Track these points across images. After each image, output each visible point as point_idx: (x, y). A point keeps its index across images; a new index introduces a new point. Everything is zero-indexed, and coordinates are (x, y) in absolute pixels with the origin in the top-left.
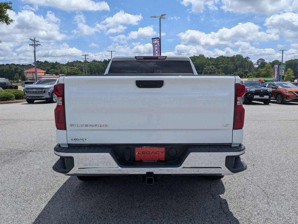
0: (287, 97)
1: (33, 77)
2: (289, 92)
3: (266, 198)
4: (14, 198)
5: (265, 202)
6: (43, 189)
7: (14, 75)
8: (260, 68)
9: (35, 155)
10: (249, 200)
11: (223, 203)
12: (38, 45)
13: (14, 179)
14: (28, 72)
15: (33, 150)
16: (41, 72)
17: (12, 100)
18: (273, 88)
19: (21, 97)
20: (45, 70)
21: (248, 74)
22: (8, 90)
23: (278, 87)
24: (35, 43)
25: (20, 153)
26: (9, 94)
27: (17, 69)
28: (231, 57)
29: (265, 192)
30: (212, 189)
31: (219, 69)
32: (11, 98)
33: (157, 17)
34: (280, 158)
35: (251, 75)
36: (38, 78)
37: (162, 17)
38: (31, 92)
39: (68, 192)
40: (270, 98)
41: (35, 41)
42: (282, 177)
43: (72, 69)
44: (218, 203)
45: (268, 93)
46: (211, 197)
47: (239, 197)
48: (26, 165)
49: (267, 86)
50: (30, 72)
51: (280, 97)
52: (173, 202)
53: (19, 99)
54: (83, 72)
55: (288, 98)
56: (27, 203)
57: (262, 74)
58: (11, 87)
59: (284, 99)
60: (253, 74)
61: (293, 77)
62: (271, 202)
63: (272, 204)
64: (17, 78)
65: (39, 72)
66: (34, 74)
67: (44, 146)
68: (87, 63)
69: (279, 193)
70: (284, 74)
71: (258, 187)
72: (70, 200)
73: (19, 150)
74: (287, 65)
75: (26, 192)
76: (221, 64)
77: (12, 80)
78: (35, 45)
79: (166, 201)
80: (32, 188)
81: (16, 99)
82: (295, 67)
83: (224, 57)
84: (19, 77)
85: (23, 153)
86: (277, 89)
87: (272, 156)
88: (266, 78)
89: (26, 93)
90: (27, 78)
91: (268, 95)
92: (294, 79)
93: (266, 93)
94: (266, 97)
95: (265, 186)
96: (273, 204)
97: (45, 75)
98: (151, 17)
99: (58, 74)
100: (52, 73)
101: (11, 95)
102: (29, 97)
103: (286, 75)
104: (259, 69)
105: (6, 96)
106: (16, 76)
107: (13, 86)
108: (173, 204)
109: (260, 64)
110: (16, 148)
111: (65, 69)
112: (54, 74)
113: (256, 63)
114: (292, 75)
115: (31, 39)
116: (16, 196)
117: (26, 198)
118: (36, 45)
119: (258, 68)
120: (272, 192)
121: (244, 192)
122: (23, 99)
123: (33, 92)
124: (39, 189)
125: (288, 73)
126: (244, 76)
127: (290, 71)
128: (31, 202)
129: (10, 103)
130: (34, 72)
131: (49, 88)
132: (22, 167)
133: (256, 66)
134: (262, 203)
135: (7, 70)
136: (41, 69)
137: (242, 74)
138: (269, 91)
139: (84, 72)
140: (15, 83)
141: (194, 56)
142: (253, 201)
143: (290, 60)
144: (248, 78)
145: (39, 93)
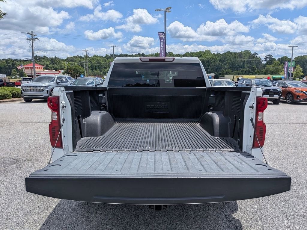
0: (297, 97)
1: (32, 73)
2: (299, 91)
3: (286, 221)
4: (5, 220)
5: (285, 225)
6: (37, 208)
7: (11, 71)
8: (268, 64)
9: (30, 165)
10: (267, 223)
11: (238, 226)
12: (36, 39)
13: (6, 195)
14: (26, 68)
15: (28, 159)
16: (40, 68)
17: (9, 99)
18: (283, 87)
19: (18, 95)
20: (43, 66)
21: (256, 71)
22: (4, 87)
23: (288, 87)
24: (32, 37)
25: (15, 163)
26: (5, 92)
27: (15, 65)
28: (238, 53)
29: (284, 212)
30: (225, 208)
31: (226, 65)
32: (7, 96)
33: (162, 10)
34: (296, 170)
35: (258, 72)
36: (37, 74)
37: (167, 10)
38: (28, 91)
39: (66, 212)
40: (279, 97)
41: (32, 35)
42: (301, 193)
43: (72, 64)
44: (233, 226)
45: (278, 92)
46: (225, 219)
47: (256, 219)
48: (20, 178)
49: (277, 84)
50: (28, 68)
51: (290, 97)
52: (183, 226)
53: (16, 98)
54: (84, 67)
55: (299, 98)
56: (19, 226)
57: (271, 71)
58: (8, 85)
59: (294, 99)
60: (260, 71)
61: (302, 74)
62: (292, 226)
63: (293, 228)
64: (15, 73)
65: (38, 68)
66: (33, 70)
67: (41, 154)
68: (88, 58)
69: (299, 214)
70: (293, 71)
71: (276, 205)
72: (67, 223)
73: (13, 158)
74: (296, 62)
75: (18, 212)
76: (228, 60)
77: (9, 75)
78: (32, 39)
79: (175, 225)
80: (25, 207)
81: (13, 97)
82: (304, 64)
83: (231, 53)
84: (17, 72)
85: (18, 162)
86: (287, 88)
87: (288, 167)
88: (274, 75)
89: (23, 91)
90: (25, 74)
91: (278, 95)
92: (303, 76)
93: (276, 92)
94: (276, 97)
95: (284, 204)
96: (295, 228)
97: (44, 71)
98: (155, 10)
99: (58, 70)
100: (51, 69)
101: (7, 93)
102: (27, 96)
103: (295, 72)
104: (267, 66)
105: (2, 94)
106: (13, 72)
107: (10, 83)
108: (182, 228)
109: (268, 60)
110: (10, 157)
111: (65, 65)
112: (54, 69)
113: (264, 60)
114: (301, 72)
115: (28, 33)
116: (8, 217)
117: (18, 219)
118: (34, 39)
119: (266, 64)
120: (292, 212)
121: (261, 212)
122: (20, 97)
123: (31, 91)
124: (33, 208)
125: (297, 70)
126: (251, 73)
127: (299, 68)
128: (23, 225)
129: (7, 102)
130: (33, 68)
131: (47, 86)
132: (15, 179)
133: (264, 62)
134: (282, 227)
135: (4, 65)
136: (40, 64)
137: (249, 71)
138: (279, 91)
139: (85, 69)
140: (13, 79)
141: (200, 51)
142: (271, 224)
143: (300, 57)
144: (255, 75)
145: (37, 91)
